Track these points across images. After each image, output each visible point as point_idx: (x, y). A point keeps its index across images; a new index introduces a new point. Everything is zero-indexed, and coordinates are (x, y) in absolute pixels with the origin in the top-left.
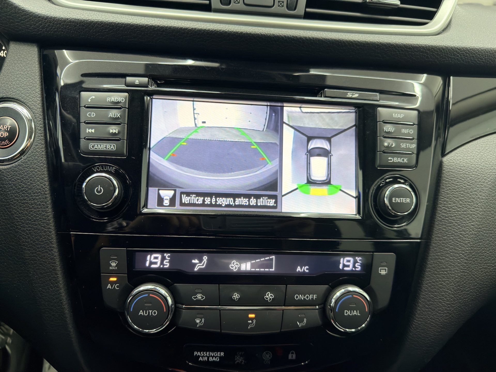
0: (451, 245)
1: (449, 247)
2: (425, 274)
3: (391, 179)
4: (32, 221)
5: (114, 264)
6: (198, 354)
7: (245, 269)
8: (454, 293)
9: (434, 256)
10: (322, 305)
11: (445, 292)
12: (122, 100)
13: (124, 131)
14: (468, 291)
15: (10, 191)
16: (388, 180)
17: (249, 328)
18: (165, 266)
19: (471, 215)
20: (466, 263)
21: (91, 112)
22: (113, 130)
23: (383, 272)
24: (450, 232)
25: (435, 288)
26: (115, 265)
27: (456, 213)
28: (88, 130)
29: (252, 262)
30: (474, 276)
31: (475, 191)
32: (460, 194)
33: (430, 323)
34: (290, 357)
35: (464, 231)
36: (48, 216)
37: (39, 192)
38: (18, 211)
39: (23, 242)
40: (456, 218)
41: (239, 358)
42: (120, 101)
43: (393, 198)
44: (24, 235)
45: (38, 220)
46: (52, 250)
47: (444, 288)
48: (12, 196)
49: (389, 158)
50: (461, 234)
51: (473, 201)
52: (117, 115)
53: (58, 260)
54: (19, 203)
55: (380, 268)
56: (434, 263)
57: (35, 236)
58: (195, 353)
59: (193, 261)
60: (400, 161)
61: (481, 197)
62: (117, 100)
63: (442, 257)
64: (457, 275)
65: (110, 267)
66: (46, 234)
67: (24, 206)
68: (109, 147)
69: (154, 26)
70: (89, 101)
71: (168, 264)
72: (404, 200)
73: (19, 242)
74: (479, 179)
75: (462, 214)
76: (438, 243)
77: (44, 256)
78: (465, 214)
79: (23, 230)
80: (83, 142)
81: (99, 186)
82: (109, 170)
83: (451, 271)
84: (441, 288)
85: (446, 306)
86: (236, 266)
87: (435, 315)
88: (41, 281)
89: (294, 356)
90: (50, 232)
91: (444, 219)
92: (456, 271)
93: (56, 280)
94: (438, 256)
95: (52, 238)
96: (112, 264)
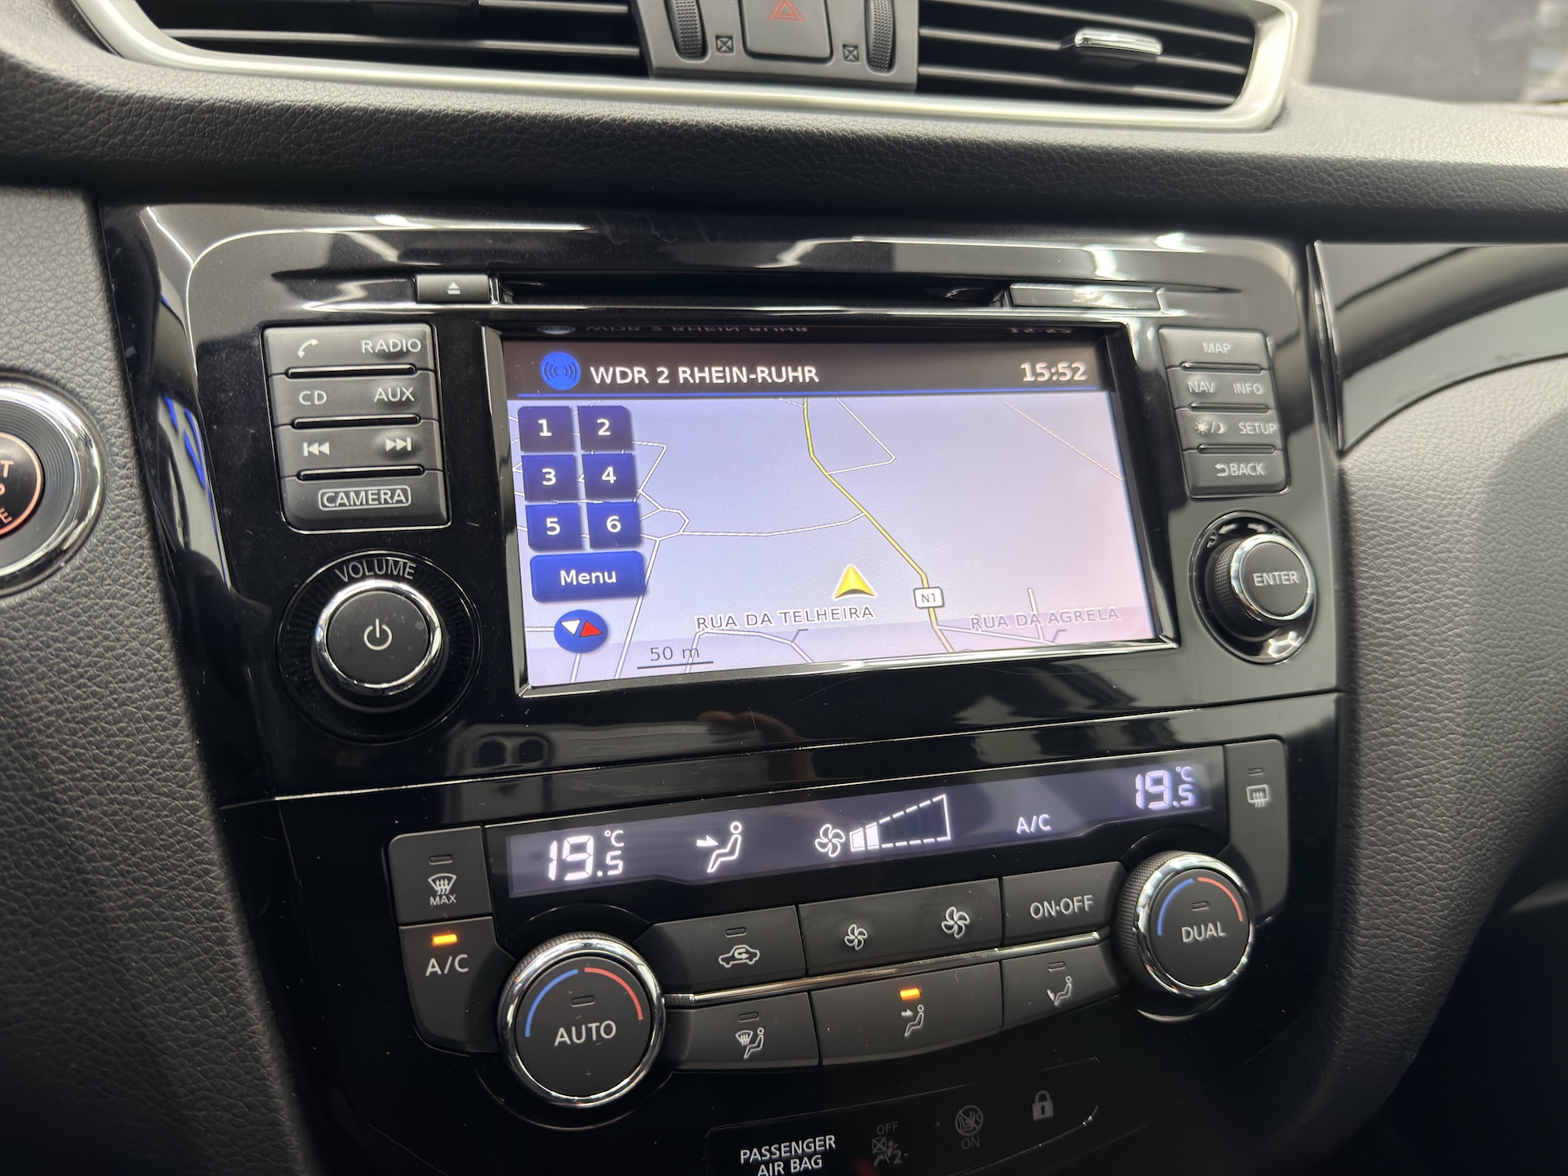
0: (1416, 700)
1: (1410, 705)
2: (1361, 794)
3: (1232, 527)
4: (122, 781)
5: (442, 887)
6: (752, 1157)
7: (864, 849)
8: (1450, 835)
9: (1375, 737)
10: (1107, 930)
11: (1426, 836)
12: (414, 345)
13: (432, 441)
14: (1482, 827)
15: (27, 684)
16: (1224, 530)
17: (906, 1035)
18: (611, 873)
19: (1448, 609)
20: (1463, 745)
21: (312, 389)
22: (395, 441)
23: (1259, 800)
24: (1404, 663)
25: (1397, 830)
26: (448, 888)
27: (1409, 609)
28: (309, 446)
29: (881, 821)
30: (1489, 780)
31: (1445, 541)
32: (1408, 553)
33: (1402, 937)
34: (1037, 1114)
35: (1440, 655)
36: (180, 756)
37: (141, 676)
38: (64, 753)
39: (90, 859)
40: (1413, 622)
41: (884, 1145)
42: (405, 350)
43: (1255, 575)
44: (91, 832)
45: (145, 772)
46: (207, 872)
47: (1422, 826)
48: (35, 701)
49: (1219, 466)
50: (1434, 665)
51: (1444, 570)
52: (402, 394)
53: (229, 905)
54: (67, 721)
55: (1249, 788)
56: (1379, 757)
57: (138, 832)
58: (744, 1155)
59: (700, 843)
60: (1245, 471)
61: (1462, 556)
62: (395, 345)
63: (1397, 736)
64: (1449, 783)
65: (432, 899)
66: (180, 820)
67: (87, 730)
68: (388, 497)
69: (493, 116)
70: (301, 354)
71: (620, 864)
72: (1283, 578)
73: (75, 860)
74: (1446, 507)
75: (1425, 608)
76: (1381, 698)
77: (179, 898)
78: (1432, 608)
79: (90, 819)
80: (292, 489)
81: (377, 621)
82: (395, 573)
83: (1429, 772)
84: (1414, 829)
85: (1436, 879)
86: (834, 840)
87: (1413, 908)
88: (172, 990)
89: (1049, 1106)
90: (194, 810)
91: (1380, 630)
92: (1444, 772)
93: (231, 977)
94: (1385, 735)
95: (202, 832)
96: (438, 888)
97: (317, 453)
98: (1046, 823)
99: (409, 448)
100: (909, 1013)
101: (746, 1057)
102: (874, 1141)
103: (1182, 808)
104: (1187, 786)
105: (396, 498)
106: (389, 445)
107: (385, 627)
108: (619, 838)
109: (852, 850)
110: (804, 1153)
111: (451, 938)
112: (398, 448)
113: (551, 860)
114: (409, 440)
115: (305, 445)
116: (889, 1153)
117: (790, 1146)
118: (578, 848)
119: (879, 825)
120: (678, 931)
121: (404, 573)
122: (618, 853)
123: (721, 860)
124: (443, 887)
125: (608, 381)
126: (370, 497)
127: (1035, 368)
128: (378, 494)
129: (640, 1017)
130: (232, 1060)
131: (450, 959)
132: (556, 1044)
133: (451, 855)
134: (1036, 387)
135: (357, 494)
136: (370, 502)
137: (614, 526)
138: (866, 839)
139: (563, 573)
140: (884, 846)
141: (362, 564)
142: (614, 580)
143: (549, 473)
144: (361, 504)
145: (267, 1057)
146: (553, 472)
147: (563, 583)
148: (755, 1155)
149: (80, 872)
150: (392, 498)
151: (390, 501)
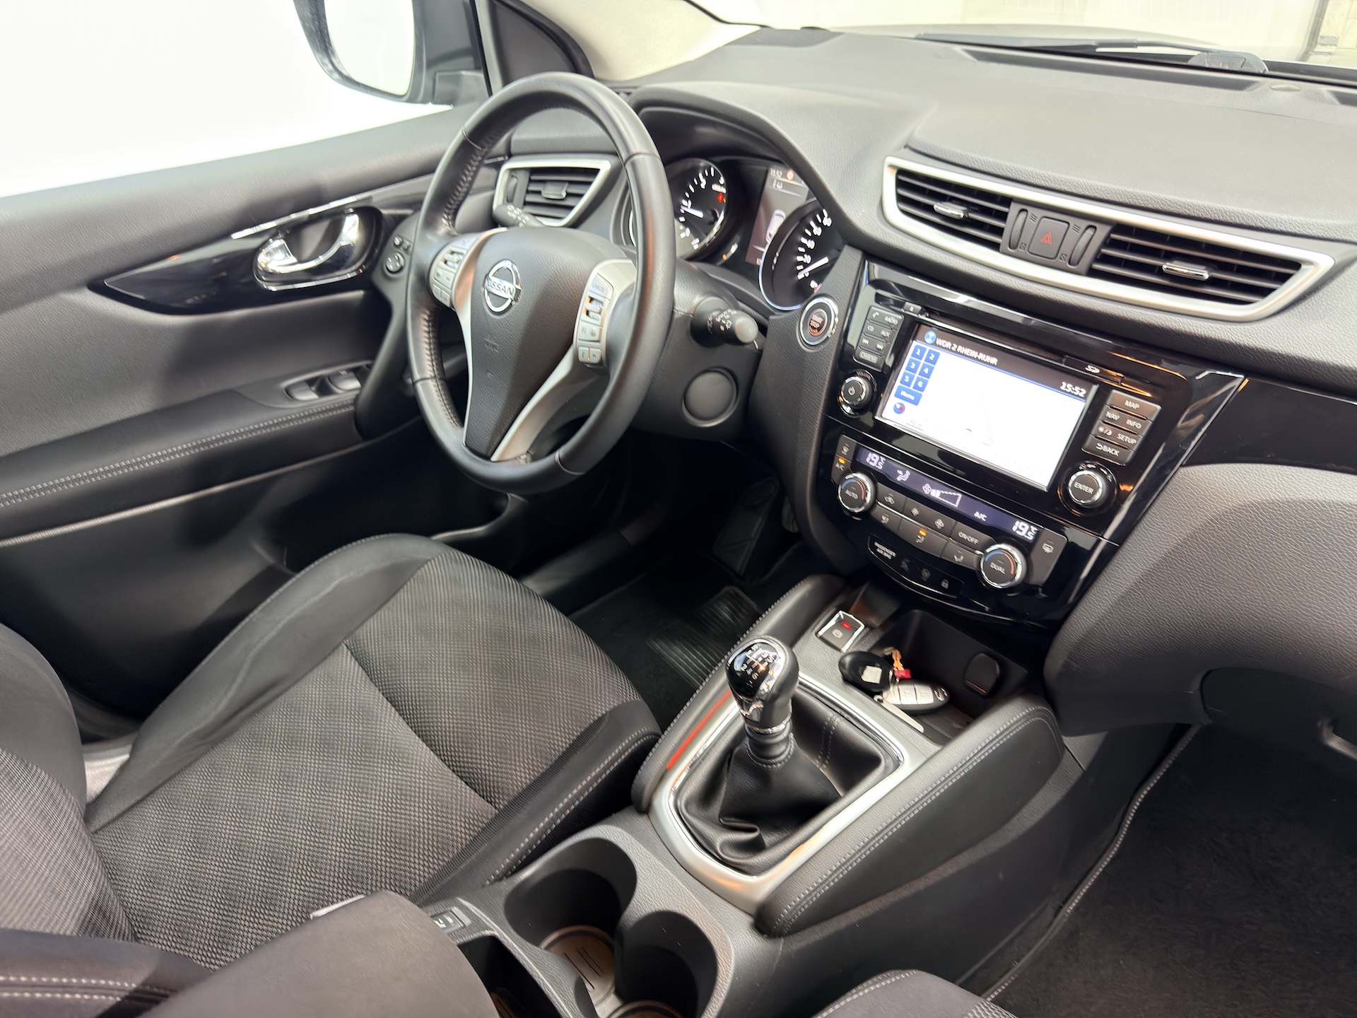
5: (845, 450)
7: (934, 496)
13: (888, 349)
17: (917, 542)
18: (878, 467)
22: (881, 346)
23: (1048, 550)
49: (1098, 444)
52: (889, 334)
55: (1047, 545)
59: (899, 472)
60: (1109, 451)
65: (843, 451)
71: (881, 466)
86: (928, 490)
97: (866, 343)
98: (983, 518)
99: (882, 349)
100: (920, 537)
101: (883, 523)
102: (904, 562)
103: (1024, 537)
104: (1031, 533)
106: (879, 347)
107: (853, 390)
108: (884, 461)
109: (930, 494)
110: (889, 553)
111: (843, 461)
113: (868, 457)
115: (865, 340)
116: (906, 567)
117: (885, 549)
118: (875, 458)
119: (941, 493)
120: (882, 487)
121: (866, 378)
123: (901, 478)
125: (940, 344)
126: (870, 357)
127: (1067, 386)
131: (841, 465)
132: (847, 493)
133: (850, 444)
134: (1064, 392)
137: (920, 384)
138: (936, 494)
139: (903, 392)
140: (937, 497)
141: (859, 372)
142: (913, 399)
143: (913, 365)
144: (868, 359)
147: (902, 395)
148: (879, 545)
151: (873, 360)
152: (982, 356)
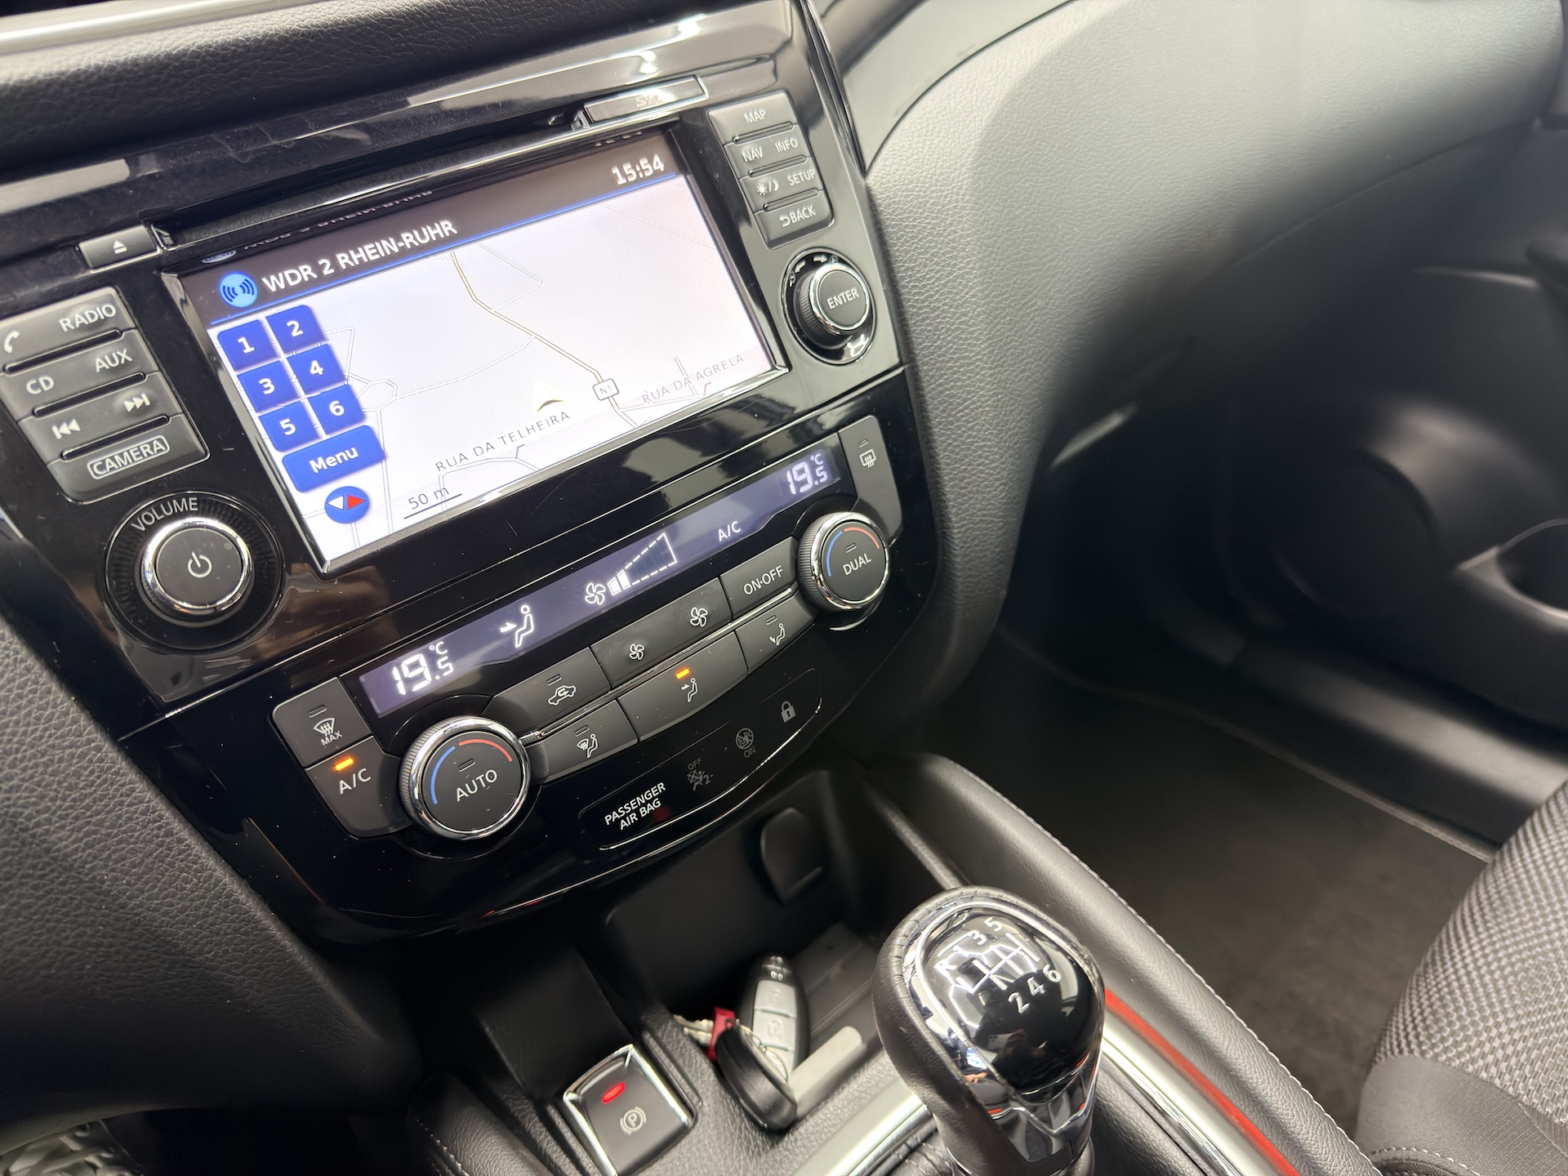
0: (954, 353)
1: (952, 358)
2: (933, 432)
3: (803, 264)
4: (26, 751)
6: (614, 818)
7: (621, 591)
8: (995, 442)
9: (934, 389)
10: (795, 584)
11: (981, 447)
12: (108, 310)
13: (163, 390)
14: (1014, 428)
16: (798, 268)
17: (689, 701)
18: (446, 674)
19: (963, 278)
20: (991, 376)
21: (36, 376)
23: (870, 462)
24: (942, 328)
25: (962, 450)
26: (332, 729)
27: (937, 286)
28: (58, 428)
29: (626, 568)
30: (1012, 394)
31: (951, 225)
32: (927, 242)
33: (981, 520)
34: (786, 718)
35: (964, 314)
36: (66, 714)
39: (29, 818)
40: (941, 295)
41: (696, 775)
43: (828, 301)
44: (18, 798)
45: (41, 737)
46: (133, 790)
47: (976, 442)
49: (782, 218)
50: (961, 323)
51: (954, 248)
52: (120, 358)
53: (162, 806)
55: (861, 456)
56: (939, 402)
57: (59, 783)
58: (608, 819)
59: (503, 630)
60: (801, 216)
61: (964, 233)
62: (92, 316)
63: (948, 384)
64: (987, 405)
65: (322, 740)
66: (90, 761)
69: (85, 72)
70: (8, 348)
71: (449, 666)
72: (848, 296)
73: (15, 823)
75: (947, 282)
76: (930, 359)
77: (119, 817)
78: (952, 281)
79: (12, 789)
80: (60, 471)
81: (194, 554)
82: (182, 510)
83: (974, 403)
84: (971, 445)
85: (992, 474)
86: (598, 593)
87: (984, 498)
88: (146, 883)
89: (791, 709)
90: (98, 749)
91: (921, 308)
92: (983, 399)
93: (190, 855)
94: (941, 385)
95: (114, 762)
96: (324, 732)
97: (69, 432)
98: (737, 527)
99: (148, 403)
100: (686, 686)
101: (588, 756)
102: (689, 775)
103: (821, 484)
104: (821, 468)
105: (156, 449)
106: (129, 406)
107: (201, 557)
108: (442, 648)
109: (613, 595)
110: (647, 802)
111: (349, 762)
112: (138, 407)
113: (397, 682)
114: (144, 396)
115: (55, 429)
116: (701, 778)
117: (636, 801)
118: (415, 665)
119: (625, 570)
120: (513, 695)
121: (189, 507)
122: (446, 658)
123: (522, 636)
124: (327, 729)
125: (282, 286)
126: (134, 455)
127: (624, 172)
128: (139, 450)
129: (511, 760)
130: (218, 909)
131: (354, 775)
132: (459, 800)
133: (323, 705)
134: (630, 187)
135: (121, 455)
136: (135, 459)
137: (338, 410)
138: (620, 584)
139: (312, 463)
140: (633, 584)
141: (151, 512)
142: (356, 455)
143: (266, 383)
144: (128, 463)
145: (243, 898)
146: (269, 381)
147: (316, 471)
148: (615, 815)
149: (26, 829)
150: (152, 449)
151: (151, 453)
152: (408, 239)
